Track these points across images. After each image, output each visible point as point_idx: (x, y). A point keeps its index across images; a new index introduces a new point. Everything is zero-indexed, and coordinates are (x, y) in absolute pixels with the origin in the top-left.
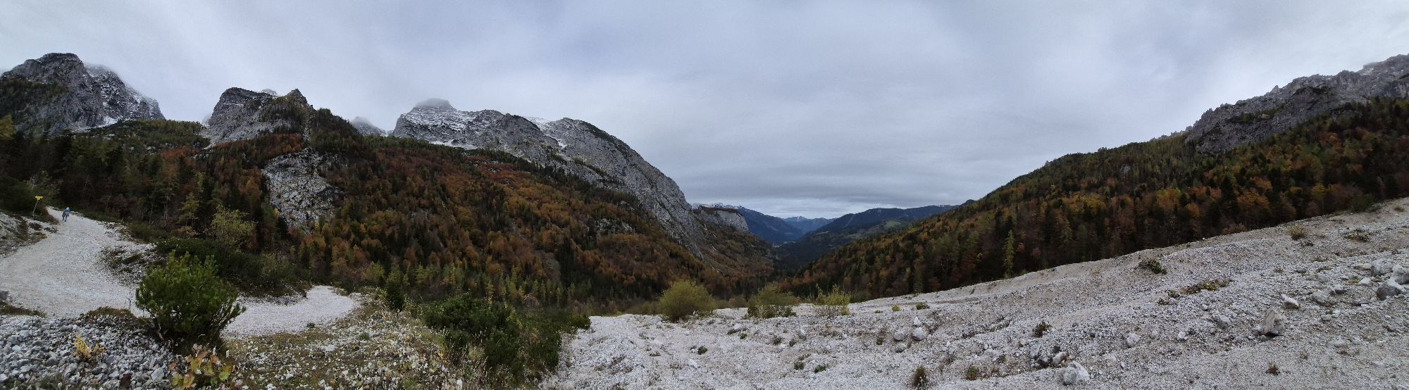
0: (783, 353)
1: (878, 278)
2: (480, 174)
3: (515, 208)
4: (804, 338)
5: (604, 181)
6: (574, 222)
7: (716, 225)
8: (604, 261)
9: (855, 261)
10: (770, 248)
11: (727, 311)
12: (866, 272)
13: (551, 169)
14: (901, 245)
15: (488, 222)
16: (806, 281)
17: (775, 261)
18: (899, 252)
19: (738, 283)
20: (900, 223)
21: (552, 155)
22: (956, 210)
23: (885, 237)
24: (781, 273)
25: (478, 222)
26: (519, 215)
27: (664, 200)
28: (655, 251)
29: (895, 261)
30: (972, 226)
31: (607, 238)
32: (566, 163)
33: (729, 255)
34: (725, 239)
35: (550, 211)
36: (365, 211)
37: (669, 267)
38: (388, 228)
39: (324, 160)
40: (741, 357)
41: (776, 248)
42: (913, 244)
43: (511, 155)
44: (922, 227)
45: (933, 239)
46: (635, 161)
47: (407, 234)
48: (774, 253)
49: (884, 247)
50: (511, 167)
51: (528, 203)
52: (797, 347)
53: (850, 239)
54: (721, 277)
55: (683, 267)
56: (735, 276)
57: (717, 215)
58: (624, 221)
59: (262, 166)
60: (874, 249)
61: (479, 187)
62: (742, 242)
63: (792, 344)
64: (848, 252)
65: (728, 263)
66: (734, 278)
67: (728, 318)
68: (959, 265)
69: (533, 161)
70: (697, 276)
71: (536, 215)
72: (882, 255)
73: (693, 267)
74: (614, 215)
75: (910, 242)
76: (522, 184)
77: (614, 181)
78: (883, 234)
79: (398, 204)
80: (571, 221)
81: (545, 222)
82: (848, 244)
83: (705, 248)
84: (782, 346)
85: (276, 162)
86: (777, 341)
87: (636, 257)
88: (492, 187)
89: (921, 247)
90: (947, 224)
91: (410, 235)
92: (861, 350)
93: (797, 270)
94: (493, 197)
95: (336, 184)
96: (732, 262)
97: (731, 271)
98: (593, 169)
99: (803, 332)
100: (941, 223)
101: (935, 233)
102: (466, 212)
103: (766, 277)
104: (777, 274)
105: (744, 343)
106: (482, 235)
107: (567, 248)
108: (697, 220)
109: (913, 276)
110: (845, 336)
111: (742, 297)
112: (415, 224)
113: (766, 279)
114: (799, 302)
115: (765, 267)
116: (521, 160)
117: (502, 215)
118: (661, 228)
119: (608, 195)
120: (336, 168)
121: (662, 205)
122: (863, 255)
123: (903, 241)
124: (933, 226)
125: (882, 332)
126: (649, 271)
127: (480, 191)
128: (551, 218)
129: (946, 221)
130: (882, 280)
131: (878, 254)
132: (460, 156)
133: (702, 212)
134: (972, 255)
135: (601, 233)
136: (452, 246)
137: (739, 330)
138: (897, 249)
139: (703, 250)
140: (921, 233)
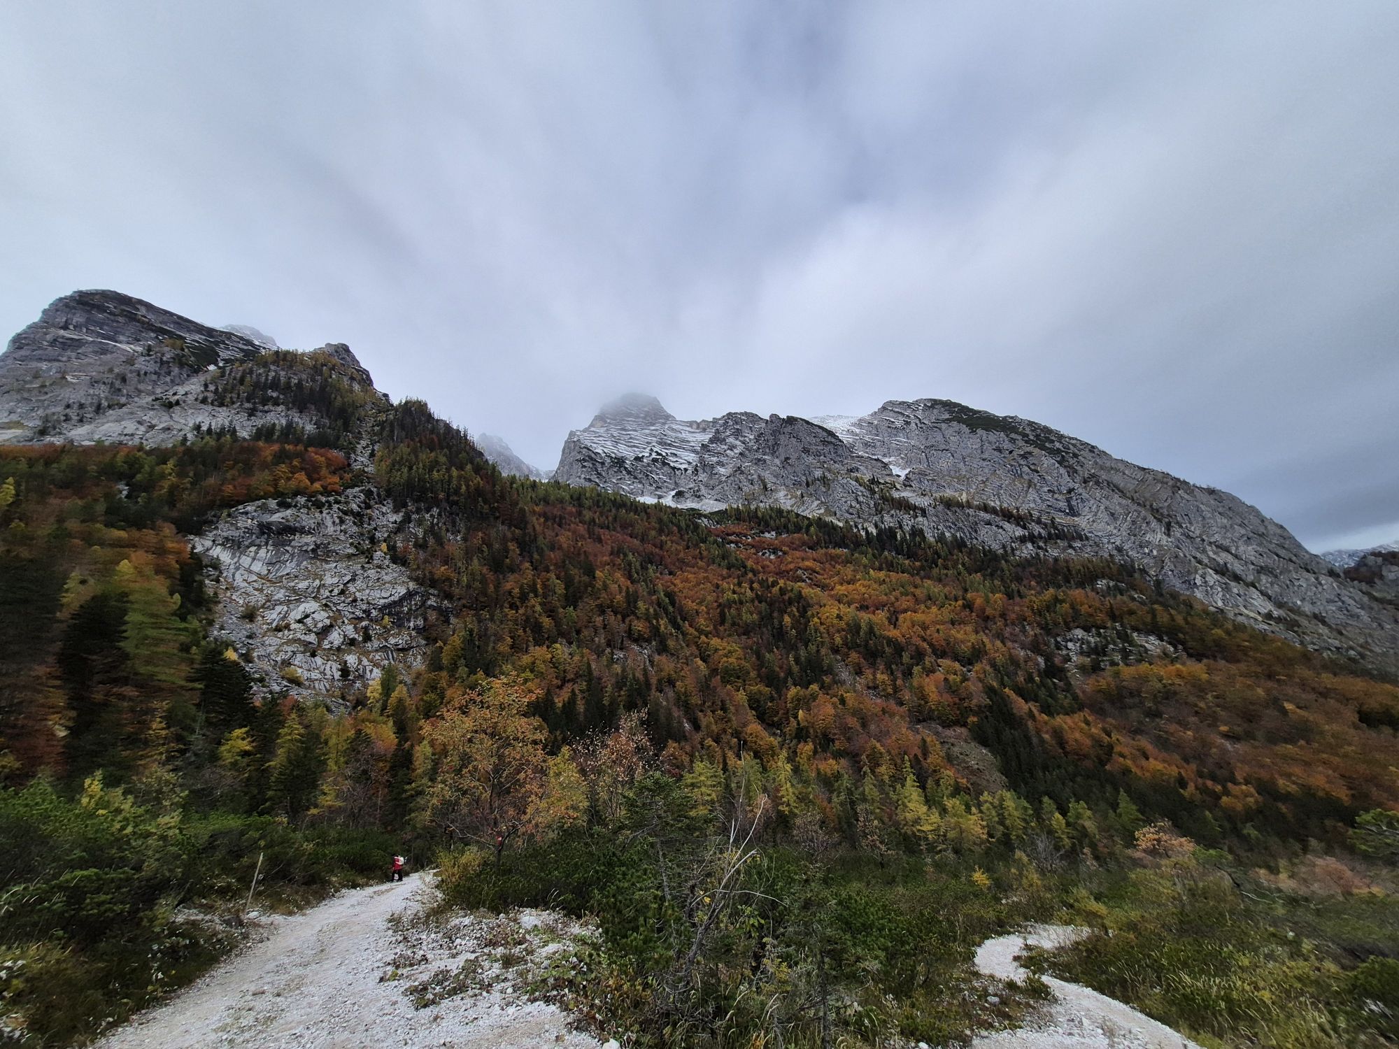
2: (745, 567)
3: (838, 631)
5: (1032, 538)
6: (996, 649)
8: (1123, 743)
13: (891, 533)
15: (781, 668)
21: (883, 498)
25: (758, 670)
26: (850, 646)
31: (1105, 680)
32: (924, 512)
35: (925, 628)
36: (504, 647)
38: (560, 687)
39: (407, 519)
43: (797, 515)
46: (1089, 466)
47: (606, 702)
50: (804, 543)
51: (865, 617)
58: (1135, 629)
59: (193, 525)
61: (749, 593)
69: (847, 522)
71: (890, 641)
74: (1101, 616)
76: (836, 578)
77: (1057, 535)
79: (578, 632)
80: (989, 646)
81: (919, 656)
85: (248, 518)
88: (775, 590)
91: (613, 703)
94: (783, 612)
95: (433, 583)
98: (994, 511)
102: (730, 651)
106: (772, 699)
107: (999, 711)
112: (624, 677)
116: (819, 522)
117: (812, 648)
119: (1056, 571)
120: (432, 543)
127: (752, 601)
128: (931, 645)
132: (697, 526)
135: (1082, 668)
136: (714, 727)
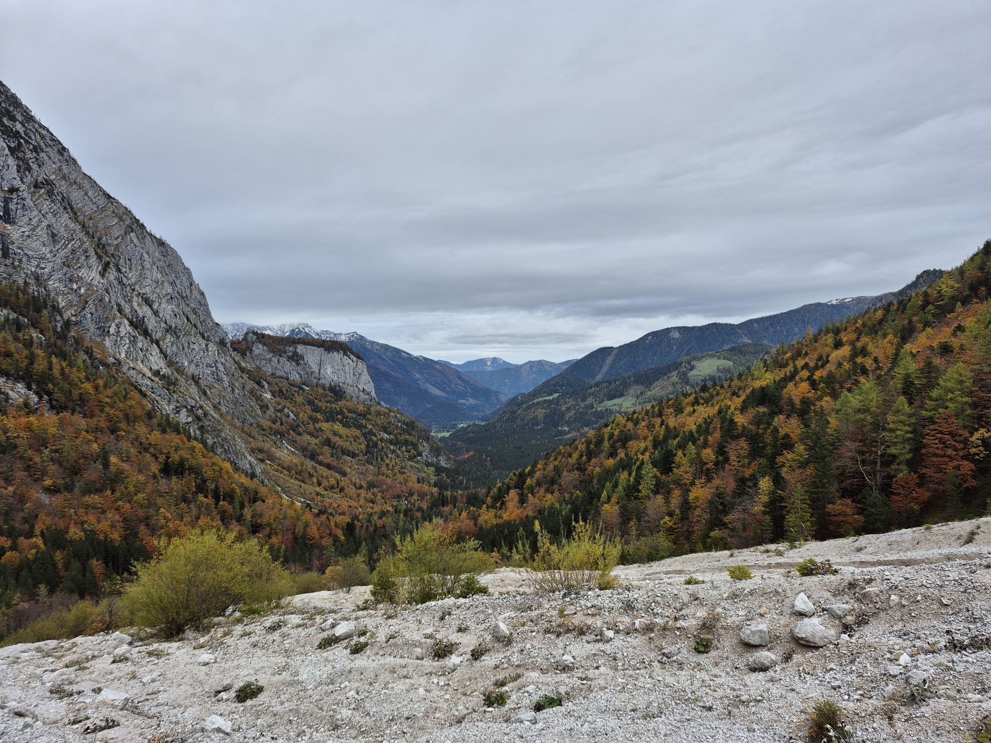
0: (457, 675)
1: (686, 506)
4: (507, 641)
7: (293, 385)
9: (625, 465)
10: (427, 439)
11: (320, 598)
12: (656, 492)
14: (741, 420)
16: (513, 516)
17: (439, 470)
18: (737, 437)
19: (350, 529)
20: (728, 364)
22: (887, 308)
23: (696, 402)
24: (454, 500)
27: (144, 311)
28: (113, 459)
29: (727, 460)
30: (946, 349)
33: (328, 460)
34: (315, 420)
37: (160, 501)
40: (353, 693)
41: (443, 439)
42: (773, 414)
44: (790, 368)
45: (828, 398)
48: (436, 451)
49: (694, 428)
52: (489, 660)
53: (609, 412)
54: (308, 516)
55: (201, 497)
56: (343, 514)
57: (296, 358)
60: (671, 433)
62: (360, 427)
63: (477, 655)
64: (606, 444)
65: (325, 483)
66: (339, 518)
67: (321, 612)
68: (914, 464)
70: (240, 519)
72: (691, 448)
73: (230, 497)
75: (762, 409)
78: (686, 395)
82: (606, 426)
83: (267, 446)
84: (454, 659)
86: (442, 651)
87: (48, 482)
89: (794, 421)
90: (864, 352)
92: (656, 664)
93: (490, 489)
96: (333, 477)
97: (333, 500)
99: (504, 628)
100: (845, 351)
101: (830, 380)
103: (420, 509)
104: (444, 503)
105: (361, 661)
108: (242, 370)
109: (782, 499)
110: (610, 634)
111: (359, 561)
113: (419, 515)
114: (497, 565)
115: (417, 486)
118: (136, 395)
121: (138, 324)
122: (646, 449)
123: (743, 409)
124: (823, 361)
125: (707, 626)
126: (92, 518)
129: (859, 345)
130: (698, 512)
131: (682, 446)
133: (258, 349)
134: (953, 435)
137: (348, 636)
138: (730, 430)
139: (261, 451)
140: (791, 385)
